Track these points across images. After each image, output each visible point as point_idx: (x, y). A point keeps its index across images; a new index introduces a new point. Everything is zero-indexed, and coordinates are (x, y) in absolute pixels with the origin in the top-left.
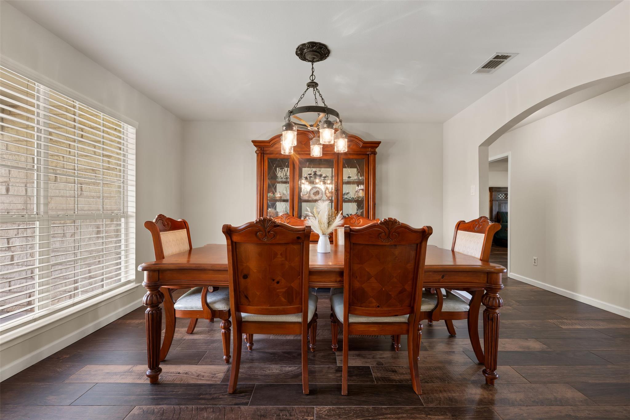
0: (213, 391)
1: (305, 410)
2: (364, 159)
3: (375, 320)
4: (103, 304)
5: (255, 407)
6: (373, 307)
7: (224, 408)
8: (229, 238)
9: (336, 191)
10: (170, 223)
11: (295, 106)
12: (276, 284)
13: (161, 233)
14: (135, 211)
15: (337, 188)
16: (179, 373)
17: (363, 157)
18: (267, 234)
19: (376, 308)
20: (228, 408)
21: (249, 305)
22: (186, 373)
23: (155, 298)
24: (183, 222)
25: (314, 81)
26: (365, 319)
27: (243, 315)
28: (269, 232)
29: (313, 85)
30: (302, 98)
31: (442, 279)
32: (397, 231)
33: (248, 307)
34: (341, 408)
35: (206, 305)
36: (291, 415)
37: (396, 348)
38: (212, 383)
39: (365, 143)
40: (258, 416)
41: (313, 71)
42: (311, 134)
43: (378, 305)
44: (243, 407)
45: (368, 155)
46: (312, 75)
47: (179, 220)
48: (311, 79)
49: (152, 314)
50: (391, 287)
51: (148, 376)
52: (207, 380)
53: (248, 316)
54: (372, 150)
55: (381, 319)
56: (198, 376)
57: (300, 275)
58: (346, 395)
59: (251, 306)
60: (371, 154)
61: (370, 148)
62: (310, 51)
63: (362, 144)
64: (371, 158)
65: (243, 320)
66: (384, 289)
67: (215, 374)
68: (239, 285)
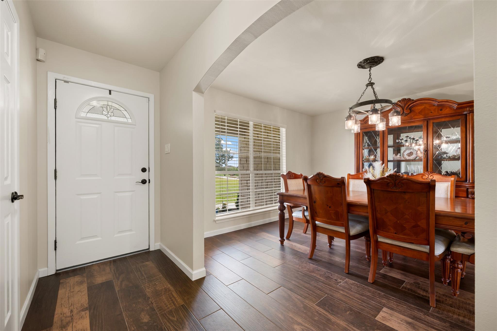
0: (302, 255)
1: (340, 277)
2: (460, 119)
3: (398, 244)
4: (272, 211)
5: (316, 266)
6: (392, 233)
7: (304, 261)
8: (306, 182)
9: (425, 151)
10: (294, 175)
11: (358, 102)
12: (329, 208)
13: (287, 180)
14: (286, 170)
15: (426, 149)
16: (292, 245)
17: (459, 117)
18: (321, 181)
19: (394, 234)
20: (305, 262)
21: (317, 217)
22: (295, 246)
23: (281, 207)
24: (301, 175)
25: (371, 82)
26: (390, 241)
27: (317, 222)
28: (322, 180)
29: (371, 84)
30: (362, 96)
31: (465, 225)
32: (401, 182)
33: (317, 218)
34: (362, 286)
35: (304, 216)
36: (331, 276)
37: (443, 282)
38: (303, 252)
39: (459, 104)
40: (316, 269)
41: (371, 75)
42: (398, 108)
43: (395, 232)
44: (311, 264)
45: (466, 115)
46: (370, 78)
47: (299, 174)
48: (369, 81)
49: (281, 214)
50: (405, 222)
51: (280, 241)
52: (302, 251)
53: (319, 224)
54: (471, 109)
55: (403, 245)
56: (299, 248)
57: (342, 205)
58: (370, 283)
59: (318, 218)
60: (469, 113)
61: (467, 107)
62: (367, 64)
63: (457, 106)
64: (469, 117)
65: (317, 225)
66: (398, 222)
67: (307, 250)
68: (312, 206)
